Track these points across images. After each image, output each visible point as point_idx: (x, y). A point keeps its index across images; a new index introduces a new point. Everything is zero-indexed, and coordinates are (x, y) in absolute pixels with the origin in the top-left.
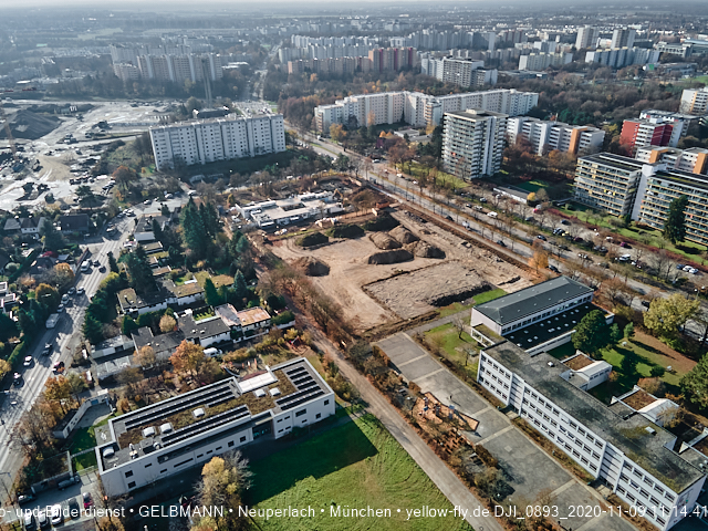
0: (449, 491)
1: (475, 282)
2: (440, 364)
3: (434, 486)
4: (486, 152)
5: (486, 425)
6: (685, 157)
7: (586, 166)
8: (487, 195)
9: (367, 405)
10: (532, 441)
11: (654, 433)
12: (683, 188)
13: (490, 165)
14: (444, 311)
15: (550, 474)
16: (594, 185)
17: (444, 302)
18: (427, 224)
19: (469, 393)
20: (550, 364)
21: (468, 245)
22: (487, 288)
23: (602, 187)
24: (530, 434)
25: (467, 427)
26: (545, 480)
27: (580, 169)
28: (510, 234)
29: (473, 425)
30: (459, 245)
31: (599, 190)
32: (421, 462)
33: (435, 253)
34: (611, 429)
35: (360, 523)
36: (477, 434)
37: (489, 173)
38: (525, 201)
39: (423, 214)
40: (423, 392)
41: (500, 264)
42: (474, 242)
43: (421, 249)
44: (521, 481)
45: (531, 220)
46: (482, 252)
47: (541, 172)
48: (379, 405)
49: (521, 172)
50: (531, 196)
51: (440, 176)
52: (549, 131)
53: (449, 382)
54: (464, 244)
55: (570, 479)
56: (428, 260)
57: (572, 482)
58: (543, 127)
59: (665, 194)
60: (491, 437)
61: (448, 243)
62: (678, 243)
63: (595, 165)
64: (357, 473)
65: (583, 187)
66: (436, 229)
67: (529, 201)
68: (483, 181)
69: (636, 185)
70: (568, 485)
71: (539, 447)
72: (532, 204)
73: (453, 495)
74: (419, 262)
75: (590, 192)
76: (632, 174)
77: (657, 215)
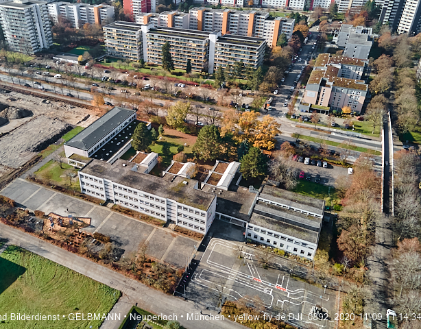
0: (84, 270)
1: (60, 127)
2: (53, 191)
3: (74, 272)
4: (39, 31)
5: (96, 218)
6: (162, 18)
7: (109, 32)
8: (50, 63)
9: (7, 240)
10: (127, 216)
11: (187, 184)
12: (166, 38)
13: (45, 41)
14: (44, 153)
15: (142, 231)
16: (117, 44)
17: (42, 147)
18: (11, 93)
19: (79, 202)
20: (124, 165)
21: (47, 101)
22: (69, 128)
23: (122, 44)
24: (125, 212)
25: (84, 225)
26: (140, 235)
27: (106, 34)
28: (74, 87)
29: (88, 221)
30: (41, 103)
31: (121, 46)
32: (60, 261)
33: (24, 113)
34: (167, 190)
35: (28, 324)
36: (92, 227)
37: (46, 47)
38: (77, 62)
39: (5, 86)
40: (46, 214)
41: (74, 109)
42: (51, 99)
43: (12, 113)
44: (127, 243)
45: (85, 74)
46: (58, 104)
47: (82, 40)
48: (16, 236)
49: (69, 42)
50: (80, 58)
51: (9, 55)
52: (79, 10)
53: (63, 200)
54: (44, 102)
55: (153, 228)
56: (20, 120)
57: (155, 229)
58: (74, 8)
59: (157, 42)
60: (101, 225)
61: (32, 103)
62: (172, 71)
63: (114, 30)
64: (15, 292)
65: (111, 46)
66: (19, 95)
67: (80, 62)
68: (43, 53)
69: (141, 40)
70: (153, 233)
71: (131, 218)
72: (82, 63)
73: (89, 272)
74: (14, 123)
75: (116, 49)
76: (137, 33)
77: (157, 56)
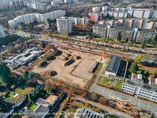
8: (75, 39)
14: (96, 73)
17: (94, 71)
18: (69, 50)
21: (83, 53)
28: (89, 47)
30: (81, 54)
33: (79, 58)
37: (70, 33)
38: (85, 38)
39: (65, 47)
42: (84, 52)
51: (59, 35)
54: (82, 53)
56: (79, 60)
59: (114, 31)
61: (78, 54)
62: (120, 41)
65: (95, 32)
66: (73, 51)
68: (70, 35)
72: (86, 38)
75: (97, 33)
77: (113, 36)
